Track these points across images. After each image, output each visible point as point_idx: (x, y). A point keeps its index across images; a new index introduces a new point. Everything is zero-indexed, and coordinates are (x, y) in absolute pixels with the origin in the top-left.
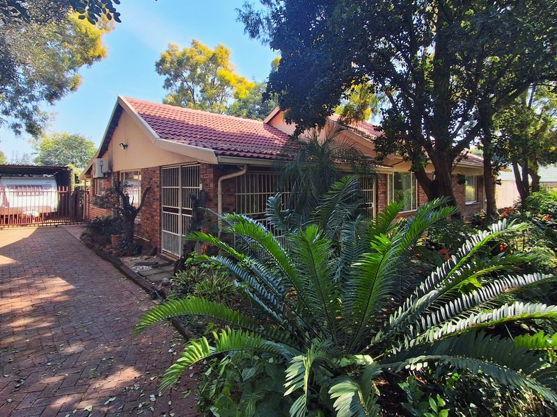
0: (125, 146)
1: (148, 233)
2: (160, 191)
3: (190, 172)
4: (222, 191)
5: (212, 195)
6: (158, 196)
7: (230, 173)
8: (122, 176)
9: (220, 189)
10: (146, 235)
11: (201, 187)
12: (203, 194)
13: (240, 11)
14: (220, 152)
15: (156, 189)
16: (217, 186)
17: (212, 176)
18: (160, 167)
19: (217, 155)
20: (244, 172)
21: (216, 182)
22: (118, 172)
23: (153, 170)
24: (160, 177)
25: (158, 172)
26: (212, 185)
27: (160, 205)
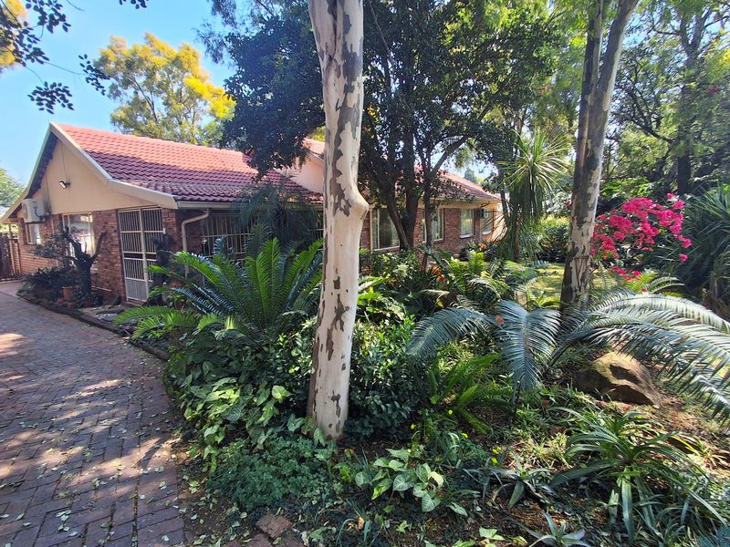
0: (67, 185)
1: (108, 282)
2: (119, 236)
3: (152, 216)
4: (186, 234)
5: (176, 239)
6: (117, 242)
7: (194, 217)
8: (66, 220)
9: (183, 232)
10: (107, 285)
11: (164, 231)
12: (166, 237)
13: (198, 31)
14: (180, 197)
15: (114, 234)
16: (180, 229)
17: (174, 220)
18: (117, 210)
19: (176, 200)
20: (206, 216)
21: (178, 225)
22: (60, 215)
23: (108, 213)
24: (118, 221)
25: (114, 215)
26: (175, 229)
27: (120, 250)
